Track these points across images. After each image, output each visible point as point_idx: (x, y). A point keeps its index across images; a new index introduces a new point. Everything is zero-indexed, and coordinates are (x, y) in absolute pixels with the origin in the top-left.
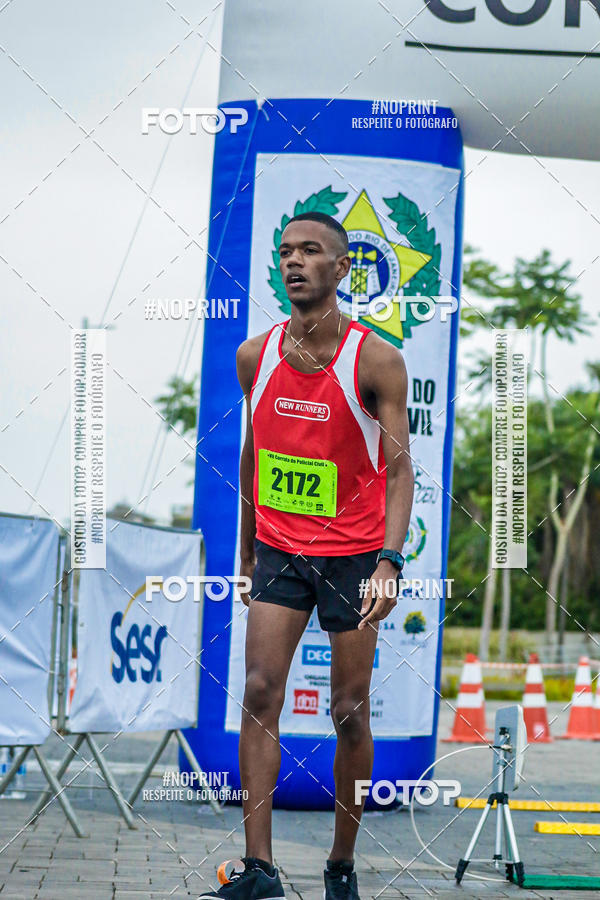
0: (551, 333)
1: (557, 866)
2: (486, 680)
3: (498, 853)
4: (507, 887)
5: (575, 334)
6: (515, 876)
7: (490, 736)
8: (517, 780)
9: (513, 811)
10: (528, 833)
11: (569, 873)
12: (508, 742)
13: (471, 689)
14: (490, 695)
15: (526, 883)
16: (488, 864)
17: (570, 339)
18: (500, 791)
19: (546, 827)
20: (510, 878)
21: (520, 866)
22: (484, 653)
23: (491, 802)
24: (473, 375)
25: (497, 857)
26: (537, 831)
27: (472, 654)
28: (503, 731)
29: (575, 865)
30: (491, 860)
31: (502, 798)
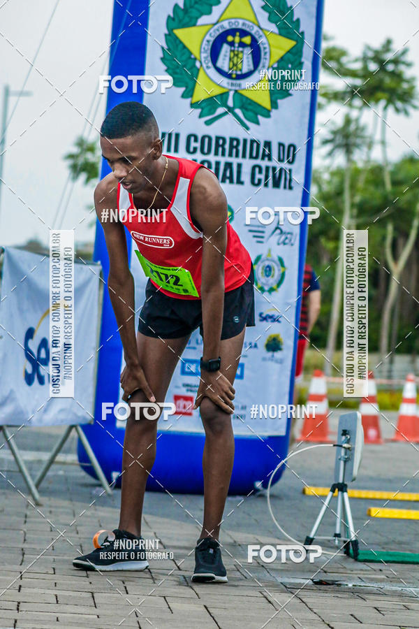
0: (391, 110)
1: (386, 543)
2: (329, 392)
3: (338, 532)
4: (345, 559)
5: (411, 110)
6: (351, 551)
7: (334, 437)
8: (355, 472)
9: (351, 499)
10: (362, 517)
11: (395, 550)
12: (348, 441)
13: (318, 398)
14: (332, 404)
15: (360, 557)
16: (329, 541)
17: (406, 113)
18: (341, 481)
19: (376, 512)
20: (347, 552)
21: (355, 543)
22: (328, 370)
23: (333, 490)
24: (325, 142)
25: (337, 535)
26: (369, 515)
27: (318, 370)
28: (345, 433)
29: (400, 543)
30: (331, 538)
31: (342, 488)
